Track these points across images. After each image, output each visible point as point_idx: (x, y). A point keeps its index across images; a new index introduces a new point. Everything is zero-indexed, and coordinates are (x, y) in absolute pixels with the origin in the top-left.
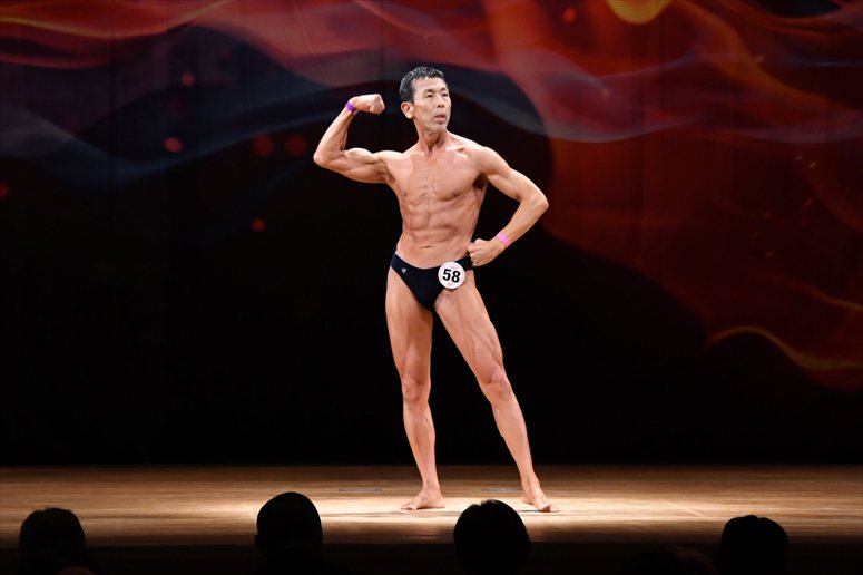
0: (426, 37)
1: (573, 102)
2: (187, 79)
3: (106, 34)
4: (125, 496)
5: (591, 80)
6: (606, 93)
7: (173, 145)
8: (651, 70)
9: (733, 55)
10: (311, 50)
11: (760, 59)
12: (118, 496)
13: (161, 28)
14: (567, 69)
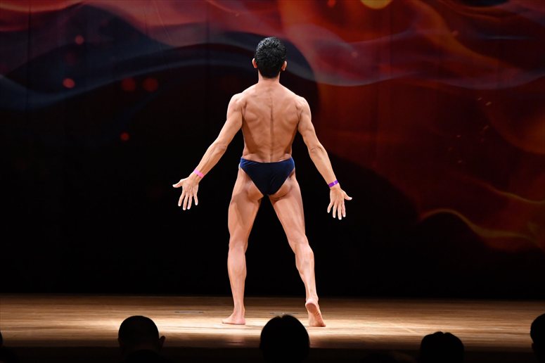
0: (237, 15)
1: (333, 59)
2: (79, 40)
3: (26, 9)
4: (34, 314)
5: (345, 45)
6: (355, 54)
7: (69, 83)
8: (385, 39)
9: (438, 31)
10: (161, 22)
11: (455, 33)
12: (29, 314)
13: (62, 6)
14: (330, 38)
